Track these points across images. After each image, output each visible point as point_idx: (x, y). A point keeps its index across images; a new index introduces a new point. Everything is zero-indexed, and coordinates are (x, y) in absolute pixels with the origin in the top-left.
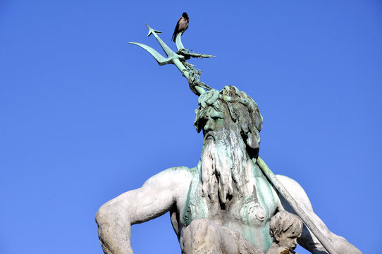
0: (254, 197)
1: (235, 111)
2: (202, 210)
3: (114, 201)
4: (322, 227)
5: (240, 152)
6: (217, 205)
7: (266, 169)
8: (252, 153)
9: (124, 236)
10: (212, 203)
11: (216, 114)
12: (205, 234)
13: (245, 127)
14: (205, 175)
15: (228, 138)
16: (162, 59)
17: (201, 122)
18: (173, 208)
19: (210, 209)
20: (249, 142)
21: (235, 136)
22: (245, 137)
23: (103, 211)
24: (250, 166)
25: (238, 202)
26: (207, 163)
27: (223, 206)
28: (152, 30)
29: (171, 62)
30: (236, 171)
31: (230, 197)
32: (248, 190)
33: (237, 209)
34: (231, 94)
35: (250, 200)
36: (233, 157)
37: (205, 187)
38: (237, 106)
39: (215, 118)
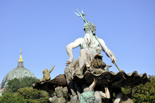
0: (94, 43)
1: (91, 27)
2: (85, 46)
3: (69, 45)
4: (106, 48)
5: (92, 34)
6: (87, 45)
7: (97, 37)
8: (94, 35)
9: (71, 51)
10: (87, 44)
11: (87, 28)
12: (83, 52)
13: (92, 30)
14: (85, 40)
15: (89, 32)
16: (79, 16)
17: (85, 29)
18: (80, 45)
19: (86, 46)
20: (93, 33)
21: (91, 32)
22: (93, 32)
23: (67, 46)
24: (94, 37)
25: (91, 44)
26: (86, 37)
27: (89, 45)
28: (77, 10)
29: (81, 16)
30: (91, 38)
31: (90, 43)
32: (93, 42)
33: (91, 45)
34: (90, 24)
35: (93, 44)
36: (90, 36)
37: (85, 42)
38: (91, 26)
39: (87, 29)
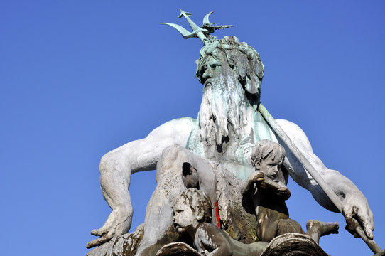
0: (251, 139)
1: (232, 57)
2: (199, 153)
4: (317, 163)
5: (237, 95)
6: (213, 148)
10: (209, 146)
11: (214, 61)
12: (174, 159)
13: (242, 73)
14: (203, 120)
15: (226, 84)
19: (207, 152)
20: (248, 87)
21: (232, 82)
22: (243, 83)
25: (234, 143)
26: (205, 110)
27: (219, 148)
28: (183, 13)
29: (195, 35)
30: (232, 114)
31: (225, 139)
32: (245, 133)
33: (233, 150)
34: (230, 43)
35: (246, 141)
36: (229, 101)
37: (203, 132)
38: (235, 53)
39: (214, 66)
